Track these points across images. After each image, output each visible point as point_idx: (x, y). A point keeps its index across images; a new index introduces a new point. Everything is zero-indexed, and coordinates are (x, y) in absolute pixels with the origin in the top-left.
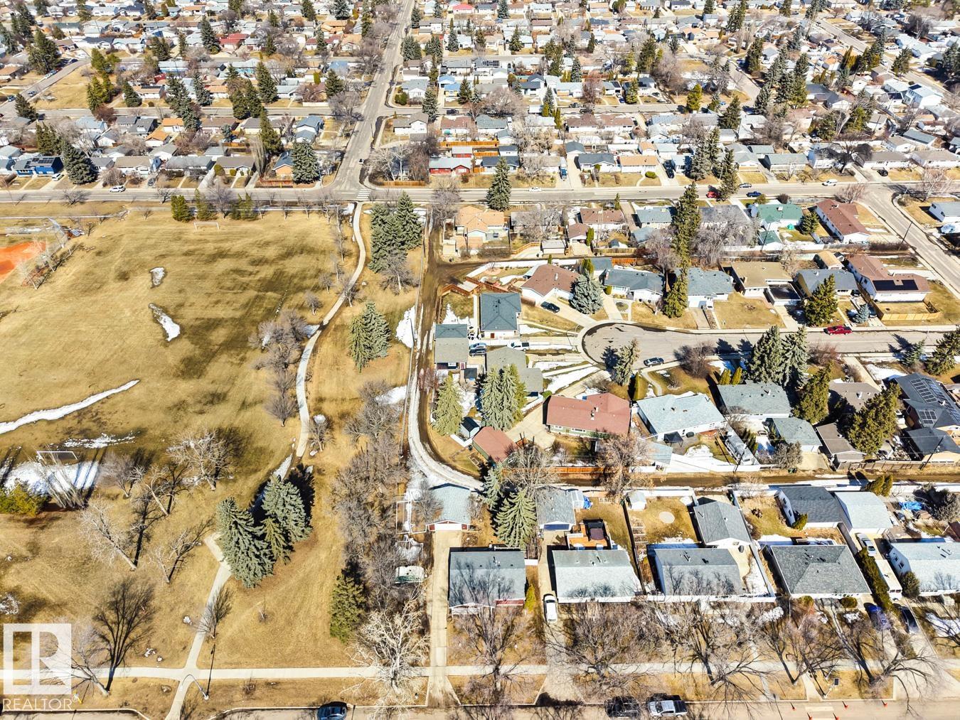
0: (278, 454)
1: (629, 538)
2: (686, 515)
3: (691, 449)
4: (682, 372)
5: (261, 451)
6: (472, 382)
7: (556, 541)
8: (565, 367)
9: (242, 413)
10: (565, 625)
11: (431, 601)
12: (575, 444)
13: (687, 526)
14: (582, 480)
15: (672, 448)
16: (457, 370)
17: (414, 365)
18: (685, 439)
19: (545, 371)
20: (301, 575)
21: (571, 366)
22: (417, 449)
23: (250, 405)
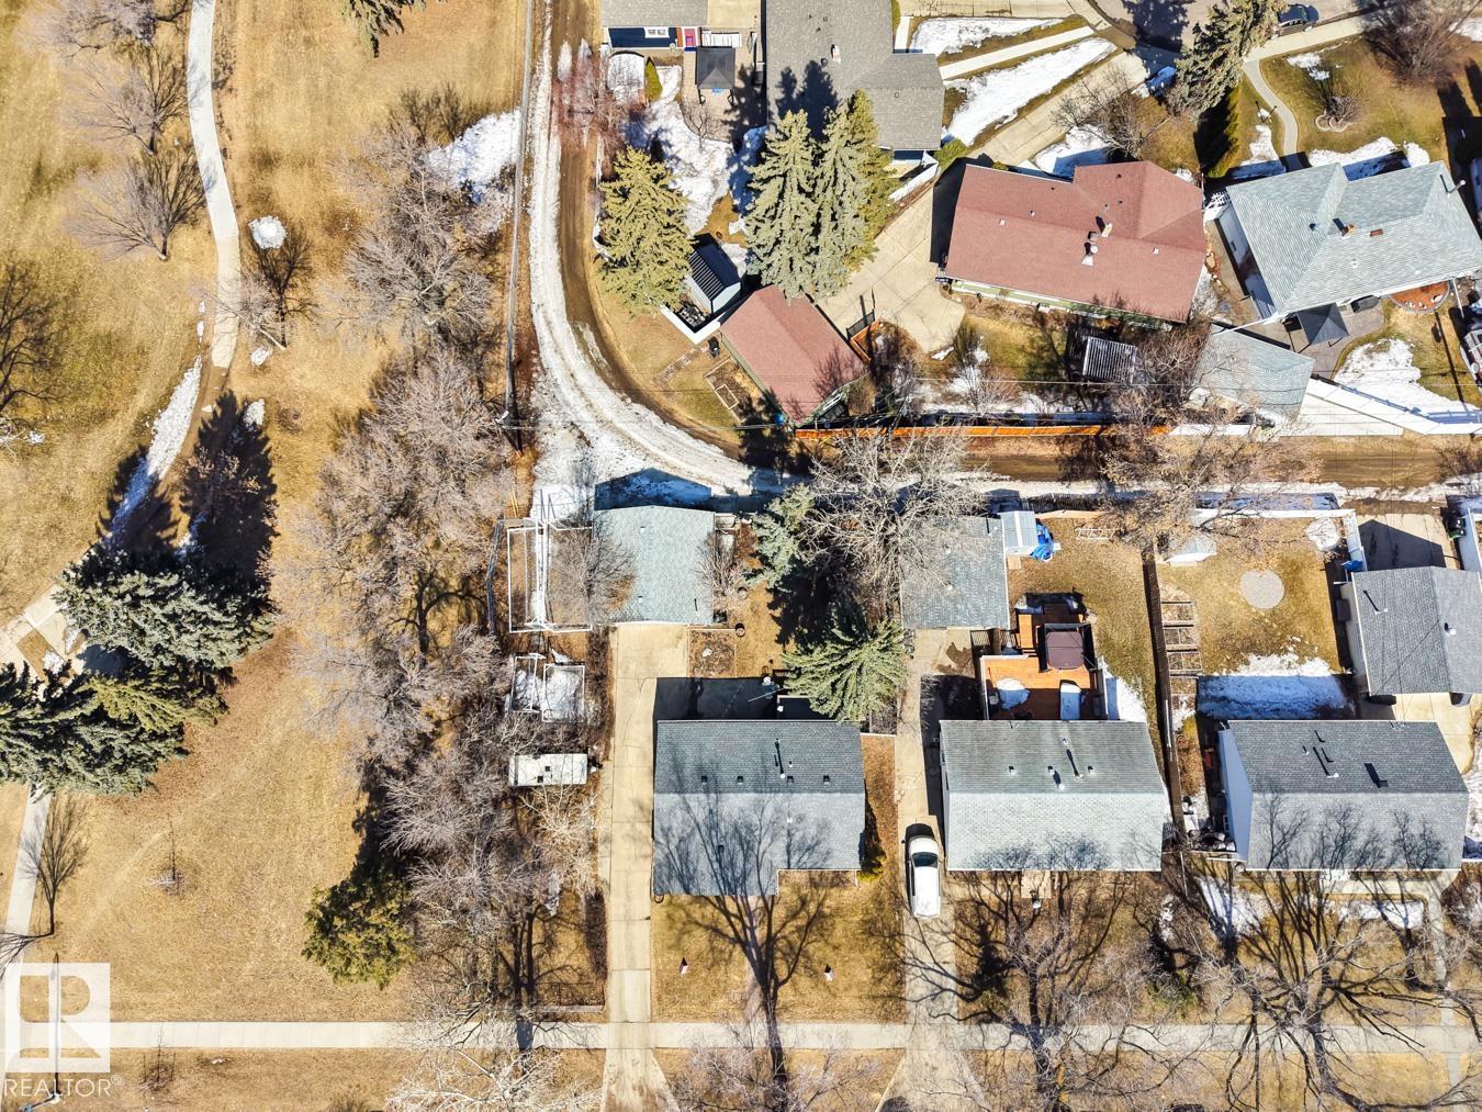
0: (158, 357)
1: (1149, 655)
2: (1318, 583)
3: (1359, 352)
4: (1368, 60)
5: (110, 345)
6: (719, 101)
7: (948, 662)
8: (1009, 41)
9: (38, 207)
10: (959, 917)
11: (608, 839)
12: (1019, 335)
13: (1312, 615)
14: (1032, 460)
15: (1309, 364)
16: (673, 49)
17: (538, 27)
18: (1347, 316)
19: (948, 57)
20: (261, 753)
21: (1030, 35)
22: (561, 350)
23: (60, 177)
